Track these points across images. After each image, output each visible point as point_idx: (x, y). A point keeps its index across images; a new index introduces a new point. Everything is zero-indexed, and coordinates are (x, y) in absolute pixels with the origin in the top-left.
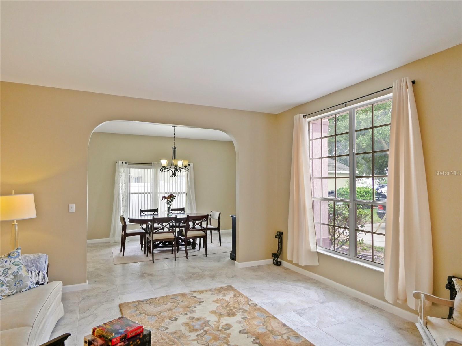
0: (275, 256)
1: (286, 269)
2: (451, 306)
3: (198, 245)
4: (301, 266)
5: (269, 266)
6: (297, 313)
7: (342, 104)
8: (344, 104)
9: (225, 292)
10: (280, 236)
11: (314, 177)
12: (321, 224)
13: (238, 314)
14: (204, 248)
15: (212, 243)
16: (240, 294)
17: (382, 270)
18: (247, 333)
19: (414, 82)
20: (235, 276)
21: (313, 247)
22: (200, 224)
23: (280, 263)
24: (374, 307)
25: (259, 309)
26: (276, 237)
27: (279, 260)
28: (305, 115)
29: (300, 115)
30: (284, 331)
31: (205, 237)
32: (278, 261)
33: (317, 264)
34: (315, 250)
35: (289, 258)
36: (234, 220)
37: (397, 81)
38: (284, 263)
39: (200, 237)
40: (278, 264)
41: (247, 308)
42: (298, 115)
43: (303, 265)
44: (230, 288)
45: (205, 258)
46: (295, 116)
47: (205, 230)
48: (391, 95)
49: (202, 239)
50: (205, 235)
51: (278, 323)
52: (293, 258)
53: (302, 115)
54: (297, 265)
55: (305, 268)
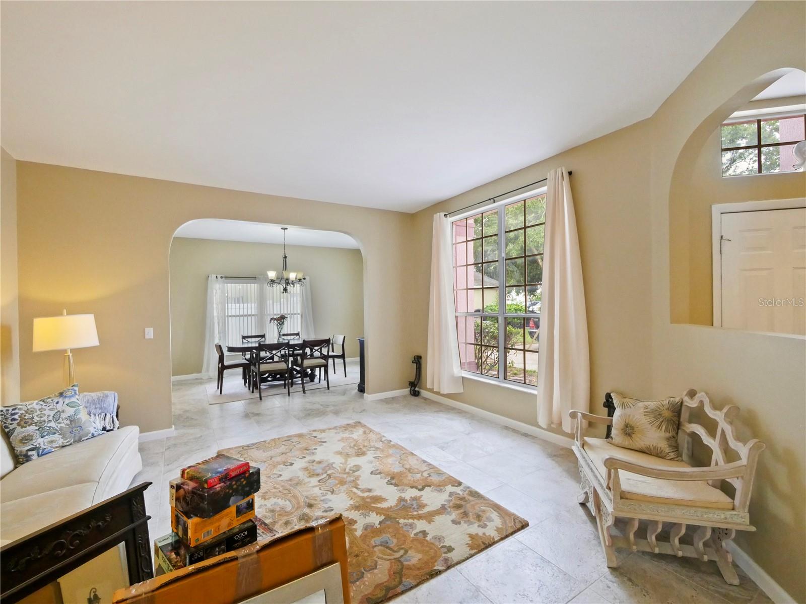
0: (413, 385)
1: (425, 399)
2: (609, 424)
3: (318, 376)
4: (443, 394)
5: (405, 397)
6: (439, 448)
7: (490, 199)
8: (492, 200)
9: (352, 429)
10: (418, 361)
11: (458, 288)
12: (466, 344)
13: (368, 452)
14: (325, 380)
15: (335, 373)
16: (371, 431)
17: (535, 392)
18: (380, 473)
19: (570, 173)
20: (364, 410)
21: (458, 372)
22: (319, 350)
23: (419, 392)
24: (526, 435)
25: (394, 446)
26: (413, 362)
27: (416, 389)
28: (446, 214)
29: (441, 213)
30: (424, 467)
31: (326, 367)
32: (416, 391)
33: (461, 390)
34: (460, 375)
35: (429, 386)
36: (362, 344)
37: (552, 172)
38: (424, 393)
39: (320, 366)
40: (415, 394)
41: (380, 445)
42: (438, 214)
43: (445, 393)
44: (358, 424)
45: (327, 391)
46: (435, 215)
47: (326, 357)
48: (545, 189)
49: (323, 369)
50: (326, 363)
51: (417, 460)
52: (433, 385)
53: (442, 214)
54: (438, 393)
55: (448, 396)
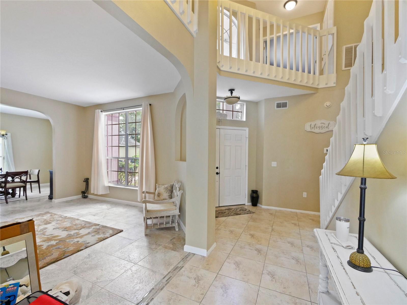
0: (83, 193)
1: (90, 199)
3: (18, 194)
5: (78, 199)
6: (93, 215)
7: (121, 108)
8: (123, 109)
9: (43, 215)
10: (87, 181)
11: (108, 146)
12: (111, 171)
13: (52, 222)
14: (24, 195)
15: (32, 192)
16: (55, 214)
17: (137, 189)
18: (59, 228)
19: (150, 105)
20: (52, 207)
21: (107, 184)
22: (19, 178)
23: (87, 196)
24: (134, 206)
25: (68, 218)
26: (84, 181)
27: (85, 195)
28: (102, 110)
29: (99, 110)
30: (83, 223)
31: (25, 188)
32: (85, 196)
33: (109, 192)
34: (107, 185)
35: (92, 192)
36: (51, 173)
37: (144, 103)
38: (90, 196)
39: (20, 187)
40: (85, 197)
41: (61, 219)
43: (100, 194)
44: (48, 213)
45: (26, 201)
46: (96, 110)
47: (25, 182)
48: (141, 108)
49: (22, 189)
50: (25, 185)
51: (80, 221)
52: (94, 192)
53: (101, 110)
54: (97, 195)
55: (102, 196)
